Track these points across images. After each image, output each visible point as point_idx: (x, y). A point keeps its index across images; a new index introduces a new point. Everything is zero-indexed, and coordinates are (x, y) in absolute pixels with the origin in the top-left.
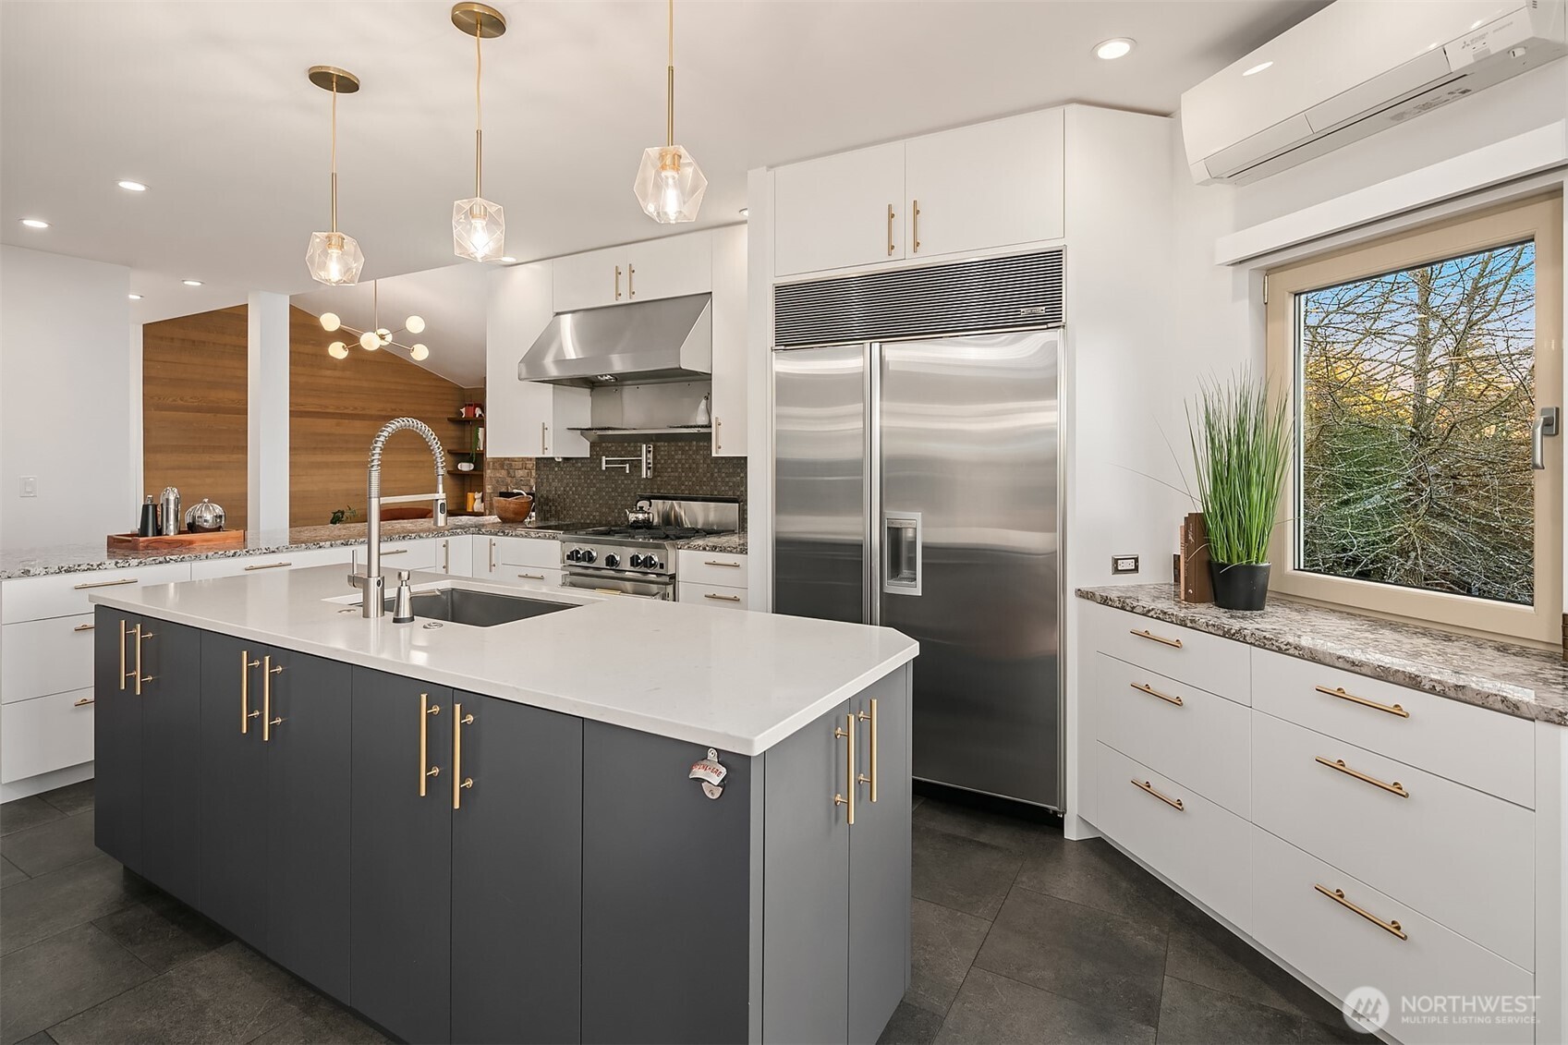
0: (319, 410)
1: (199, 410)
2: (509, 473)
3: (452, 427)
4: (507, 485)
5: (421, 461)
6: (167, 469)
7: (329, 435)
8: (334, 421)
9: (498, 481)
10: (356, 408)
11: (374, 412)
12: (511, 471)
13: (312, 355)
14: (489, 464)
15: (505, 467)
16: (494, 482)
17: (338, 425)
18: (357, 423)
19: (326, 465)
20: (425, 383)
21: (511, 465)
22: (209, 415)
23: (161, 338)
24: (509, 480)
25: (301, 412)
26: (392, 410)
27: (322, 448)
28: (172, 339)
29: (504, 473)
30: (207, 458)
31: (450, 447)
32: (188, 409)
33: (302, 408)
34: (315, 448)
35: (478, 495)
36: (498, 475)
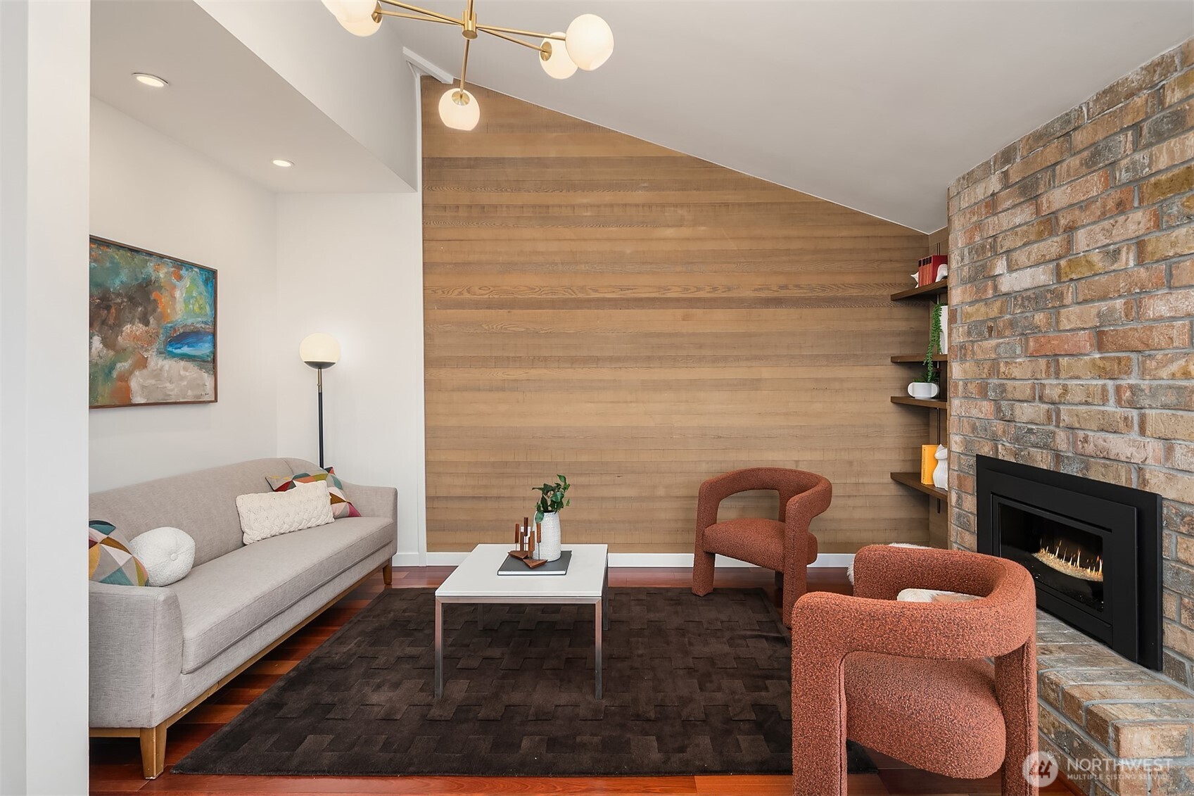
0: (653, 295)
1: (489, 305)
2: (999, 409)
3: (900, 311)
4: (995, 439)
5: (835, 379)
6: (453, 390)
7: (671, 335)
8: (680, 313)
9: (974, 428)
10: (715, 289)
11: (748, 294)
12: (1004, 403)
13: (643, 206)
14: (956, 386)
15: (991, 394)
16: (967, 429)
17: (686, 318)
18: (719, 314)
19: (668, 386)
20: (844, 233)
21: (1003, 389)
22: (501, 311)
23: (445, 208)
24: (999, 427)
25: (628, 300)
26: (781, 287)
27: (660, 358)
28: (457, 207)
29: (987, 407)
30: (499, 374)
31: (896, 352)
32: (477, 305)
33: (629, 294)
34: (649, 358)
35: (941, 452)
36: (974, 412)
